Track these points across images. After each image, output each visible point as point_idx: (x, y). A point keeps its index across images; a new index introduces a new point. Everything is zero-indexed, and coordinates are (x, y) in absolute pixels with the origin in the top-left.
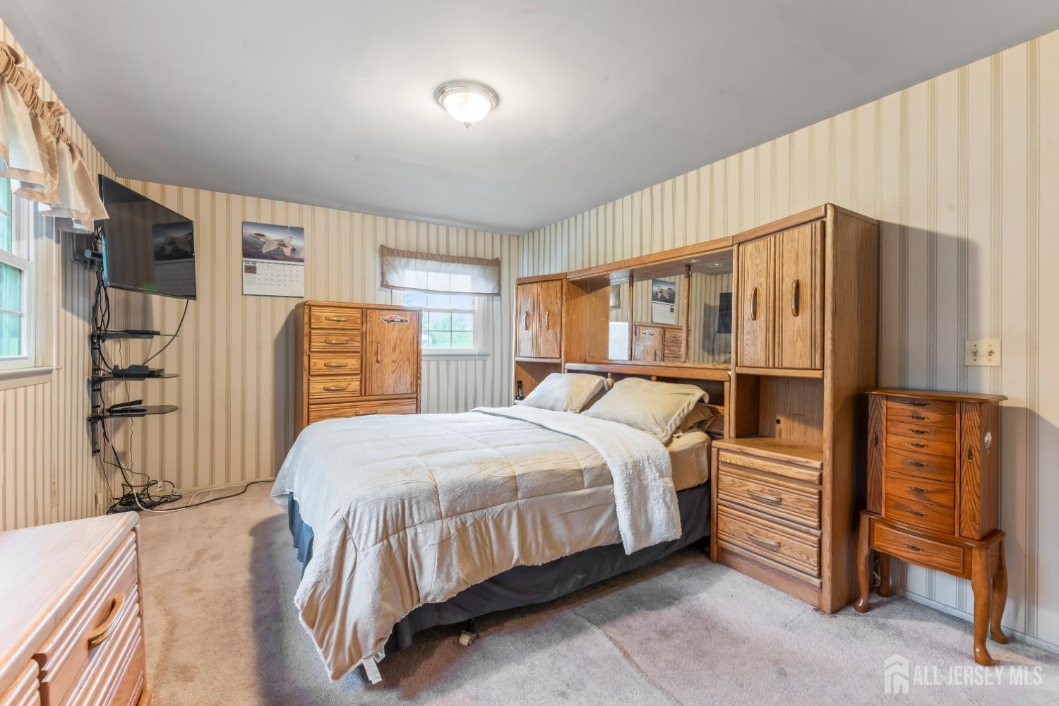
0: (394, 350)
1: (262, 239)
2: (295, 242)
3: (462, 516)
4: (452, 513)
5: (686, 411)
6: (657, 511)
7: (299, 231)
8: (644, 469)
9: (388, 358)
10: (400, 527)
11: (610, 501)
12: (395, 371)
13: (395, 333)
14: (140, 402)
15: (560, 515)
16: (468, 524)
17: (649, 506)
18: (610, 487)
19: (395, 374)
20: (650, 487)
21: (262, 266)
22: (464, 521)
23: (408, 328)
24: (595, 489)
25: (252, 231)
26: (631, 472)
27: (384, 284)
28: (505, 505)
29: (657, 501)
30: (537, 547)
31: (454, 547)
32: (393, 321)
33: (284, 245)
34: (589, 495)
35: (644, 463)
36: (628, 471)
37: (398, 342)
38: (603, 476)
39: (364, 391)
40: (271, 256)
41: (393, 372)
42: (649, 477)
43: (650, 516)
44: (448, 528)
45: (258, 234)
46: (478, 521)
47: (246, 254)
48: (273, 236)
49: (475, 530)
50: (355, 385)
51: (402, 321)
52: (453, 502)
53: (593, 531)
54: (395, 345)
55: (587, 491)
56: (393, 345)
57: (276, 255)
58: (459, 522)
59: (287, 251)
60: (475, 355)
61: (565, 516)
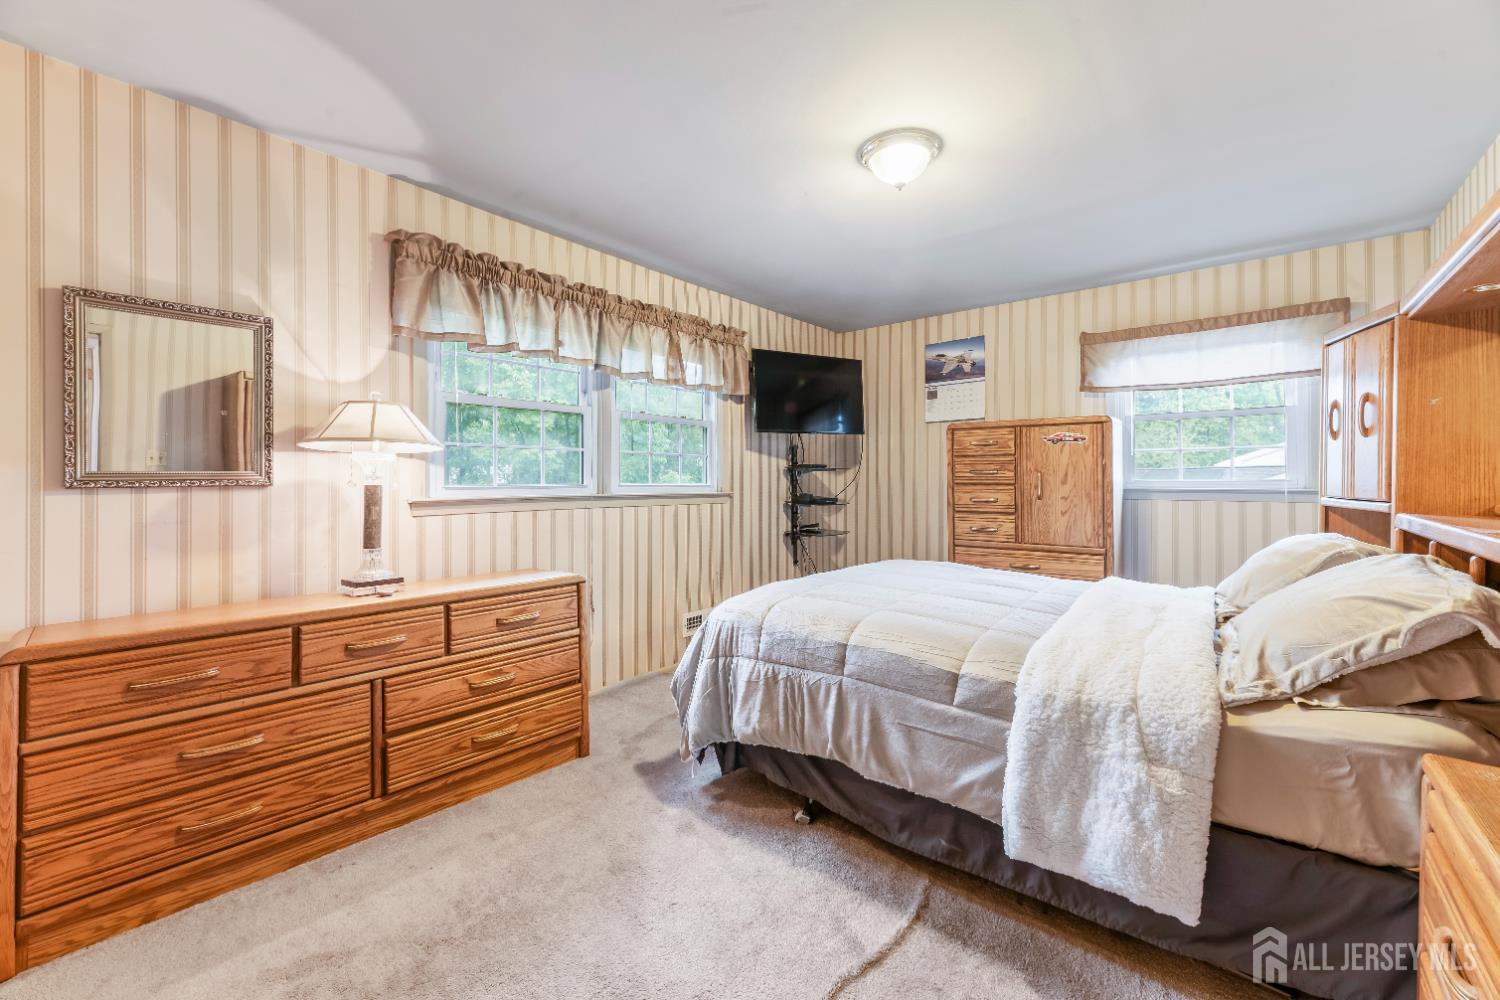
0: (1064, 482)
1: (943, 360)
2: (976, 354)
3: (777, 666)
4: (768, 660)
5: (1369, 651)
6: (1104, 821)
7: (980, 340)
8: (1103, 726)
9: (1057, 493)
10: (728, 654)
11: (995, 747)
12: (1066, 512)
13: (1065, 458)
14: (817, 525)
15: (899, 724)
16: (780, 677)
17: (1091, 803)
18: (1005, 724)
19: (1066, 517)
20: (1103, 768)
21: (943, 389)
22: (776, 671)
23: (1086, 449)
24: (970, 714)
25: (933, 353)
26: (1055, 716)
27: (1086, 386)
28: (825, 675)
29: (1110, 802)
30: (860, 750)
31: (759, 695)
32: (1061, 440)
33: (964, 361)
34: (955, 719)
35: (1108, 713)
36: (1048, 711)
37: (1071, 470)
38: (997, 702)
39: (1018, 537)
40: (952, 376)
41: (1063, 514)
42: (1110, 746)
43: (1084, 820)
44: (759, 672)
45: (939, 356)
46: (791, 680)
47: (929, 379)
48: (952, 353)
49: (786, 686)
50: (1008, 527)
51: (1076, 440)
52: (771, 647)
53: (955, 779)
54: (1066, 475)
55: (954, 711)
56: (1061, 474)
57: (958, 373)
58: (770, 671)
59: (967, 367)
60: (1283, 493)
61: (909, 732)
